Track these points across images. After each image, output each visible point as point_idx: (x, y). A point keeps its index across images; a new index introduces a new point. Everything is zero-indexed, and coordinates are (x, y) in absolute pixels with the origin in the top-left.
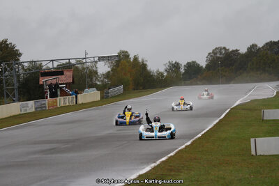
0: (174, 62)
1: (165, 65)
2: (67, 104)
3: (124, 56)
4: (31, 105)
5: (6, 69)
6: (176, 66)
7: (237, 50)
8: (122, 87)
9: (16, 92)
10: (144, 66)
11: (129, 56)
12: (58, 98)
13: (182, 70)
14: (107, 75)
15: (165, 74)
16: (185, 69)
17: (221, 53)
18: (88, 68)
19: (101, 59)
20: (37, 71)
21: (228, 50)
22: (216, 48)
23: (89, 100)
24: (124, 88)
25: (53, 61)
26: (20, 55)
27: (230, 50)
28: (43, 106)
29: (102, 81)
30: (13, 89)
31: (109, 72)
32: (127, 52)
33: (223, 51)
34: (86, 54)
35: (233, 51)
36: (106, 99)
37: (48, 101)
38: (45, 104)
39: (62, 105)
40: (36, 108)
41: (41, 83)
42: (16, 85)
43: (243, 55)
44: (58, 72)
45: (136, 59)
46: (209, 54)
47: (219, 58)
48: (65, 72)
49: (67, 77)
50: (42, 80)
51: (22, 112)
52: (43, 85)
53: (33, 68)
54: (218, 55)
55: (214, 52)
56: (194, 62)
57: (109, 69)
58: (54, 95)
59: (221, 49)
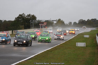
3: (59, 20)
6: (71, 23)
9: (33, 26)
10: (63, 22)
13: (72, 24)
14: (55, 24)
15: (68, 24)
26: (36, 18)
35: (84, 20)
37: (40, 29)
43: (86, 21)
45: (62, 21)
49: (45, 24)
50: (40, 24)
53: (39, 21)
54: (81, 21)
55: (80, 20)
57: (56, 22)
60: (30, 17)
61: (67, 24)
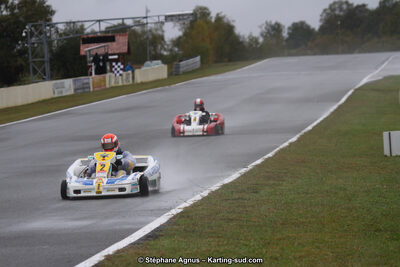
0: (273, 23)
1: (260, 27)
2: (120, 84)
3: (202, 14)
4: (68, 85)
5: (32, 34)
6: (276, 29)
7: (364, 6)
8: (198, 58)
9: (47, 67)
10: (230, 29)
11: (209, 14)
12: (108, 75)
13: (285, 34)
14: (177, 42)
15: (261, 40)
16: (289, 33)
17: (341, 10)
18: (150, 31)
19: (169, 18)
20: (76, 37)
21: (352, 5)
22: (335, 3)
23: (151, 77)
24: (202, 60)
25: (99, 21)
26: (53, 13)
27: (355, 5)
28: (85, 86)
29: (171, 50)
30: (43, 62)
31: (180, 38)
32: (205, 8)
33: (345, 7)
34: (147, 11)
35: (358, 7)
36: (175, 75)
37: (92, 79)
38: (88, 83)
39: (113, 84)
40: (75, 90)
41: (82, 53)
42: (47, 57)
43: (373, 12)
44: (107, 37)
45: (219, 19)
46: (325, 10)
47: (339, 16)
48: (116, 38)
49: (120, 45)
50: (85, 49)
51: (56, 95)
52: (85, 57)
53: (71, 31)
54: (337, 12)
55: (332, 7)
56: (302, 23)
57: (180, 33)
58: (101, 71)
59: (341, 4)
60: (12, 8)
61: (250, 36)
